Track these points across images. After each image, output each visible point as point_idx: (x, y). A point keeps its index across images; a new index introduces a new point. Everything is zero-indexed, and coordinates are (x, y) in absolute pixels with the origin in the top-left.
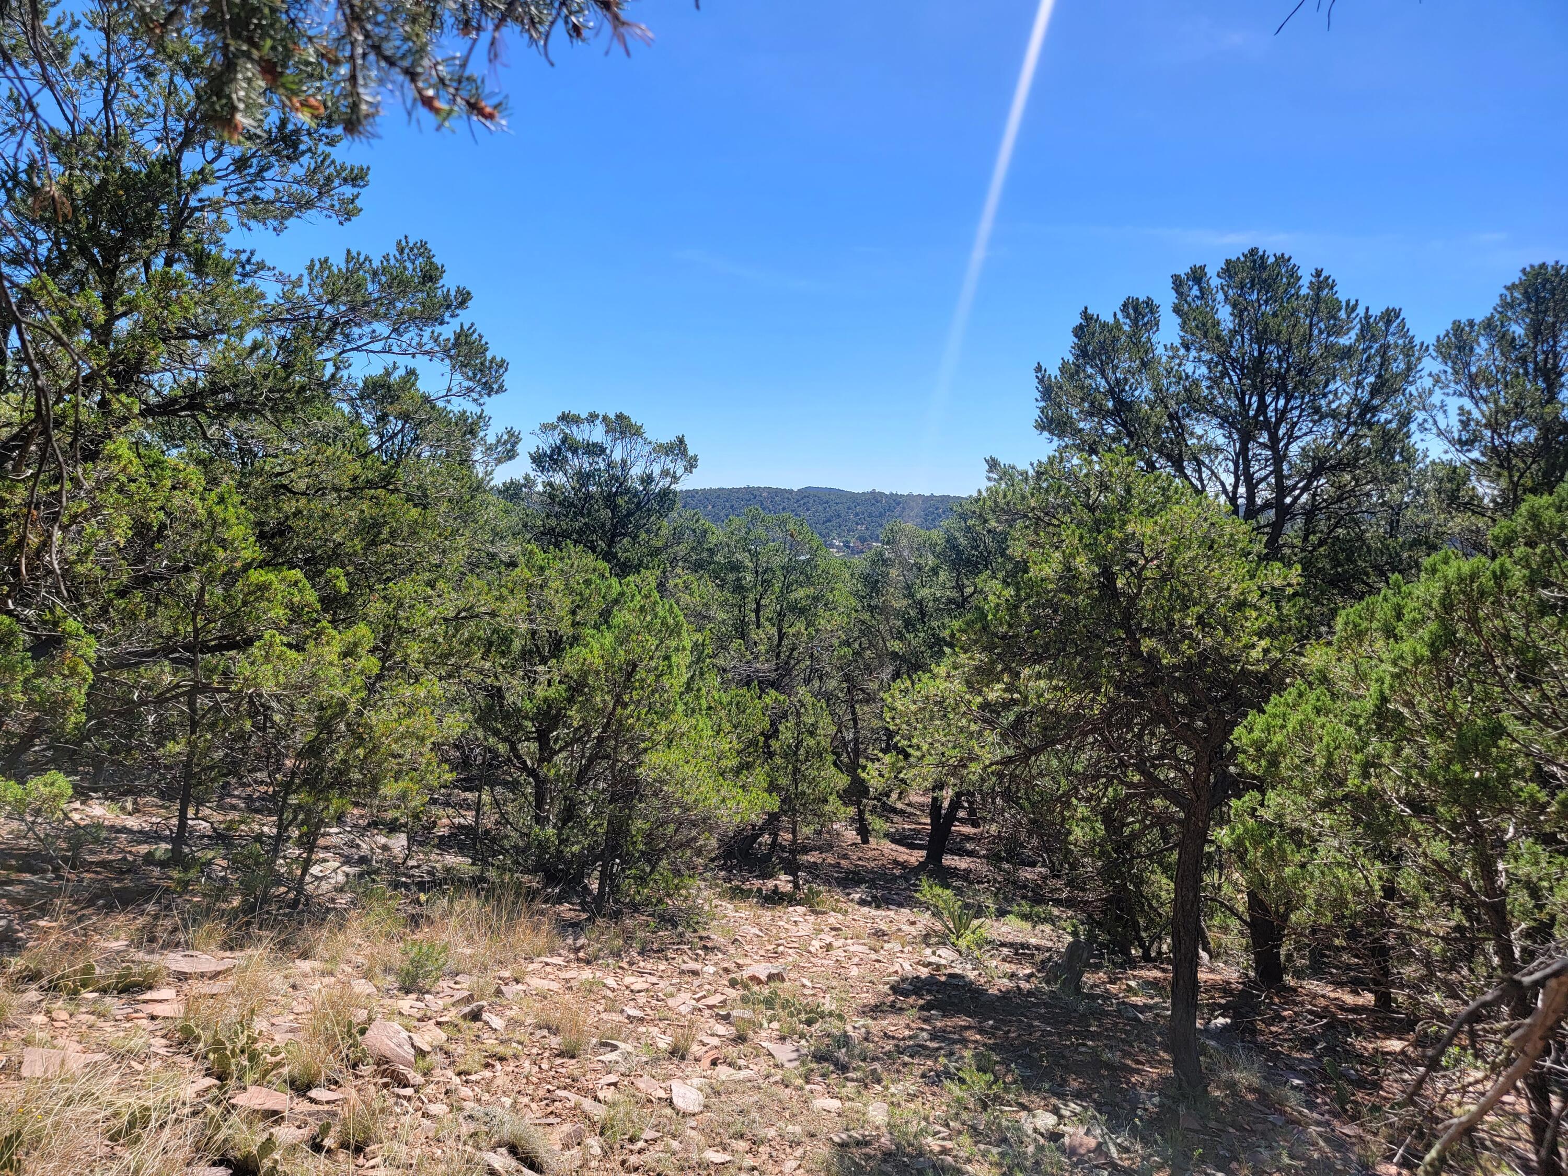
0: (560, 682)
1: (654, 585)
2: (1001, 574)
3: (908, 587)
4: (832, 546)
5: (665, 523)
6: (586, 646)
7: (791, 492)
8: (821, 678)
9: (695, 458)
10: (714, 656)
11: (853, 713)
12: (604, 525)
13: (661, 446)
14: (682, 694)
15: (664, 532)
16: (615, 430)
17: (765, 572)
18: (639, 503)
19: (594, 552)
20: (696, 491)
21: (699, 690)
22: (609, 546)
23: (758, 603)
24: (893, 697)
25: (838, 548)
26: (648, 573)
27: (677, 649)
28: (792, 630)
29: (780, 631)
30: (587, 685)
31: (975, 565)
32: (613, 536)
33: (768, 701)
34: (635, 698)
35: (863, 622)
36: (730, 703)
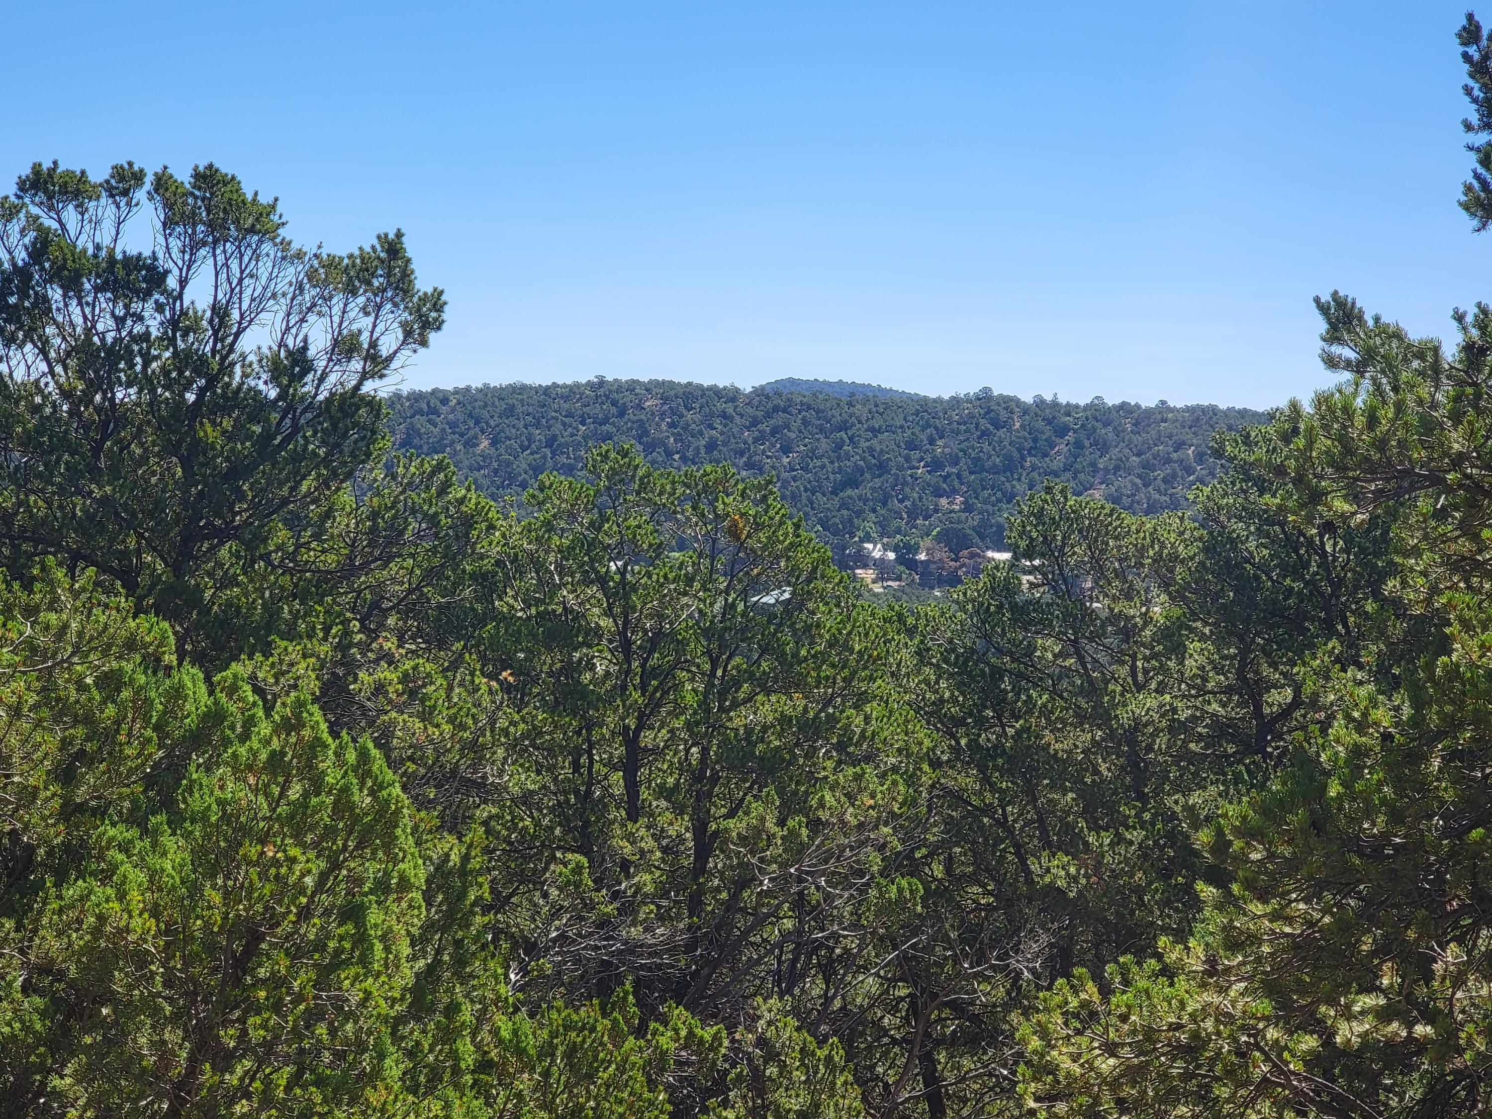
0: (26, 989)
1: (311, 684)
2: (1371, 652)
3: (1092, 690)
4: (863, 560)
5: (346, 497)
6: (106, 876)
7: (731, 395)
8: (828, 971)
9: (436, 301)
10: (499, 903)
11: (931, 1078)
12: (159, 505)
13: (332, 264)
14: (400, 1020)
15: (342, 523)
16: (191, 219)
17: (653, 645)
18: (267, 436)
19: (131, 587)
20: (440, 397)
21: (453, 1009)
22: (177, 568)
23: (631, 741)
24: (1043, 1032)
25: (881, 566)
26: (294, 650)
27: (382, 887)
28: (736, 826)
29: (700, 829)
30: (109, 998)
31: (1296, 623)
32: (190, 537)
33: (665, 1041)
34: (256, 1035)
35: (957, 798)
36: (548, 1050)
